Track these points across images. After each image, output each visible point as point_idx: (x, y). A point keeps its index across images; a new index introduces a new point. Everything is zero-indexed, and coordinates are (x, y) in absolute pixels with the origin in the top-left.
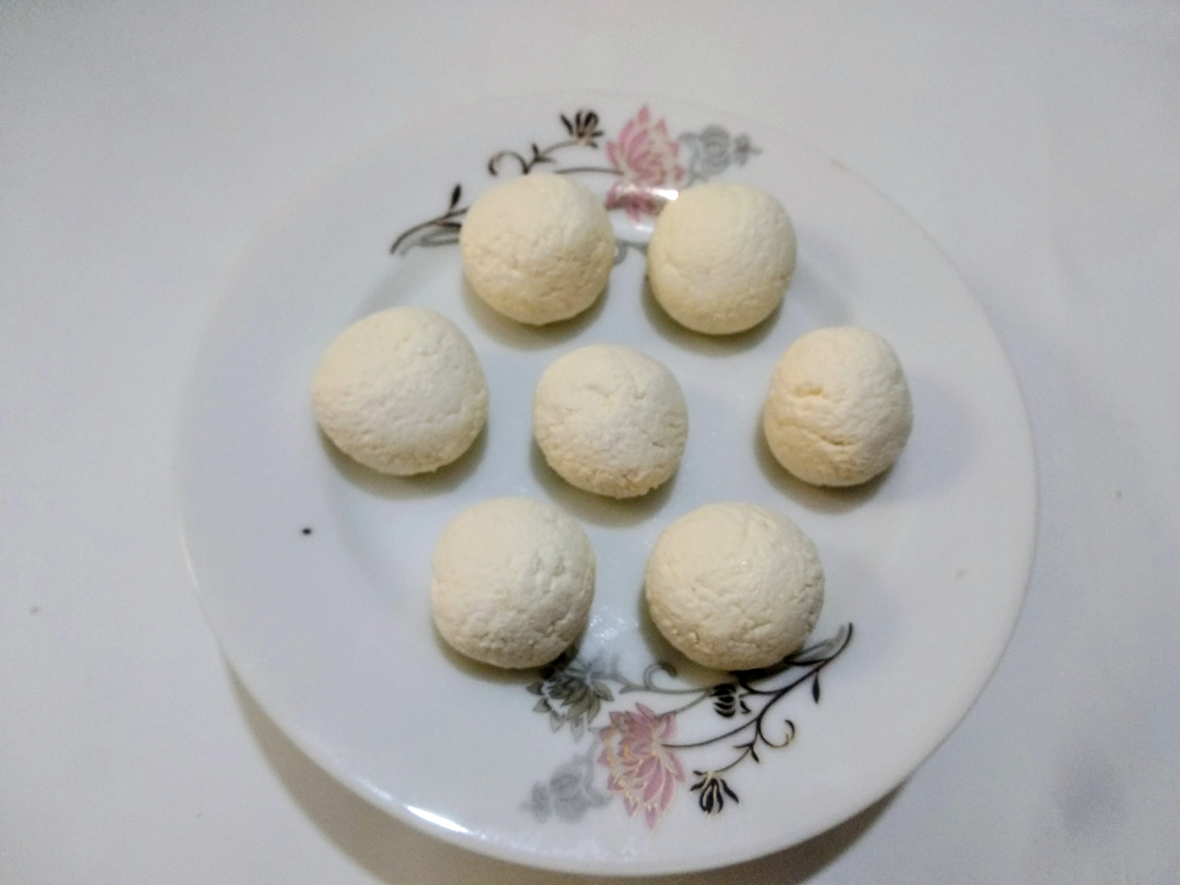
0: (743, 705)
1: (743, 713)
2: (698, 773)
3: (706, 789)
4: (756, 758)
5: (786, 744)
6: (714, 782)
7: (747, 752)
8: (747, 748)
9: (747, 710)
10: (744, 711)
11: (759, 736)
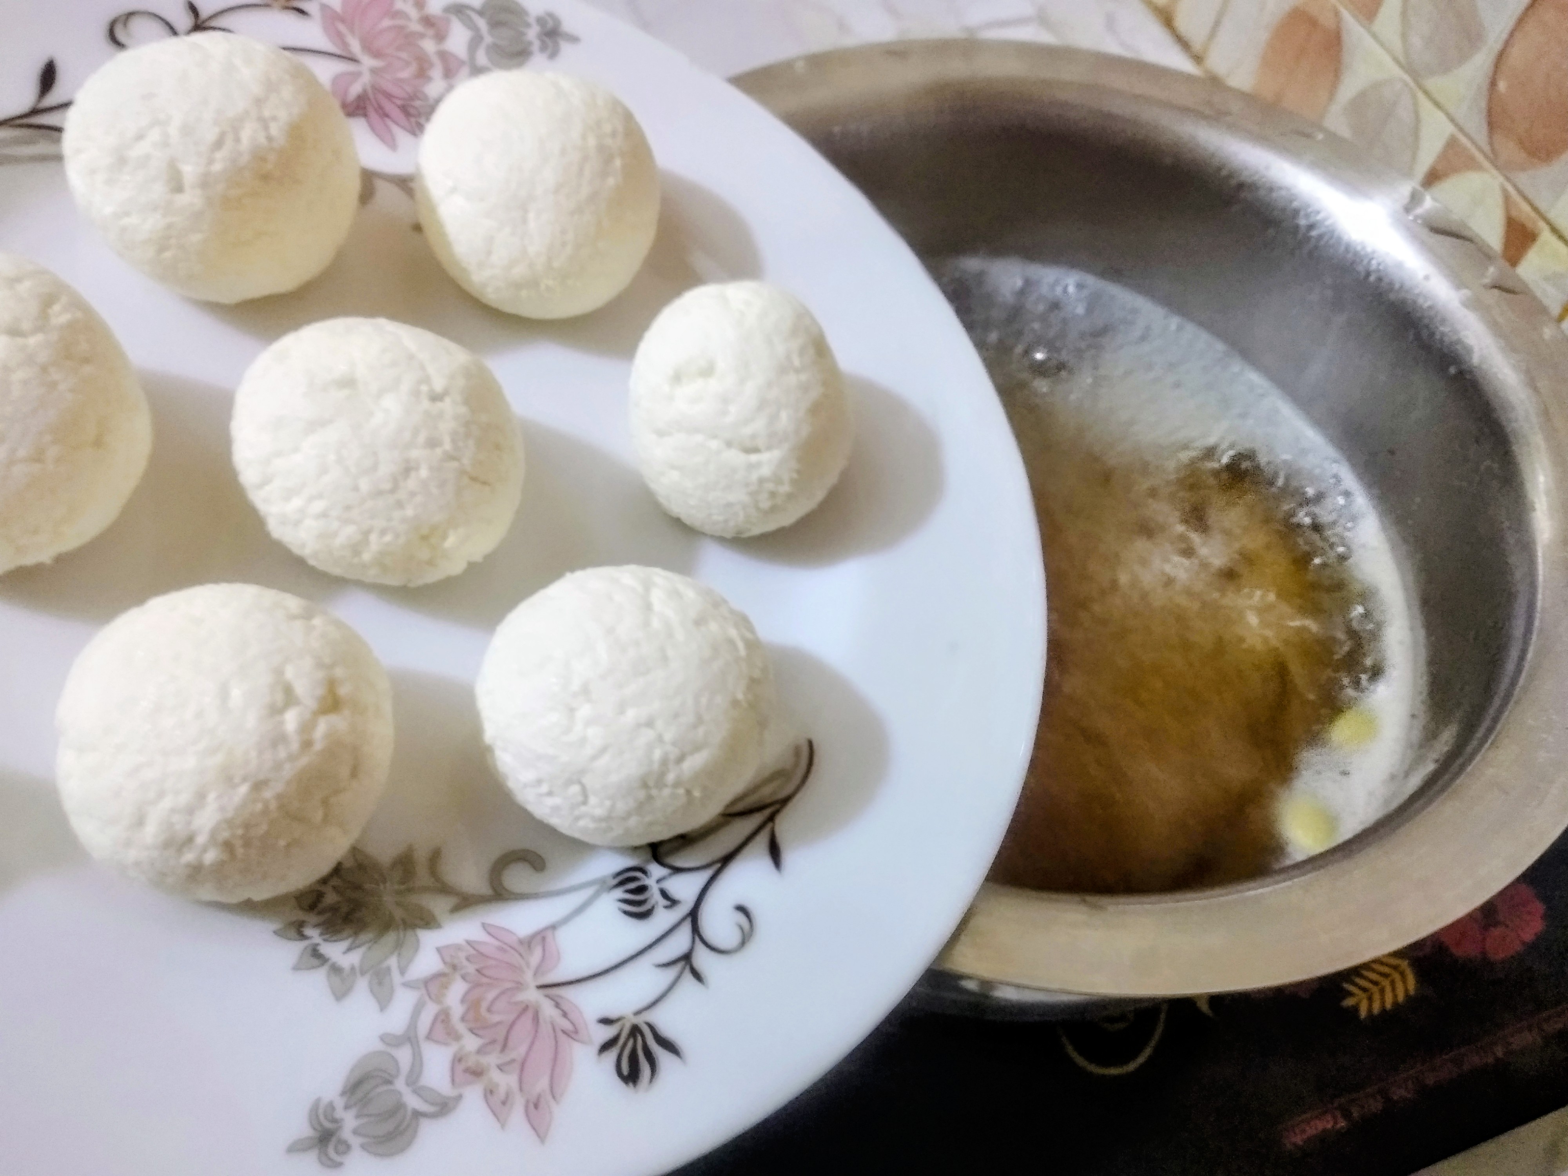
0: (664, 894)
1: (666, 907)
2: (606, 1021)
3: (625, 1044)
4: (697, 976)
5: (743, 943)
6: (635, 1031)
7: (683, 969)
8: (682, 963)
9: (672, 902)
10: (668, 903)
11: (697, 939)
